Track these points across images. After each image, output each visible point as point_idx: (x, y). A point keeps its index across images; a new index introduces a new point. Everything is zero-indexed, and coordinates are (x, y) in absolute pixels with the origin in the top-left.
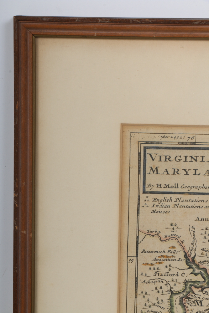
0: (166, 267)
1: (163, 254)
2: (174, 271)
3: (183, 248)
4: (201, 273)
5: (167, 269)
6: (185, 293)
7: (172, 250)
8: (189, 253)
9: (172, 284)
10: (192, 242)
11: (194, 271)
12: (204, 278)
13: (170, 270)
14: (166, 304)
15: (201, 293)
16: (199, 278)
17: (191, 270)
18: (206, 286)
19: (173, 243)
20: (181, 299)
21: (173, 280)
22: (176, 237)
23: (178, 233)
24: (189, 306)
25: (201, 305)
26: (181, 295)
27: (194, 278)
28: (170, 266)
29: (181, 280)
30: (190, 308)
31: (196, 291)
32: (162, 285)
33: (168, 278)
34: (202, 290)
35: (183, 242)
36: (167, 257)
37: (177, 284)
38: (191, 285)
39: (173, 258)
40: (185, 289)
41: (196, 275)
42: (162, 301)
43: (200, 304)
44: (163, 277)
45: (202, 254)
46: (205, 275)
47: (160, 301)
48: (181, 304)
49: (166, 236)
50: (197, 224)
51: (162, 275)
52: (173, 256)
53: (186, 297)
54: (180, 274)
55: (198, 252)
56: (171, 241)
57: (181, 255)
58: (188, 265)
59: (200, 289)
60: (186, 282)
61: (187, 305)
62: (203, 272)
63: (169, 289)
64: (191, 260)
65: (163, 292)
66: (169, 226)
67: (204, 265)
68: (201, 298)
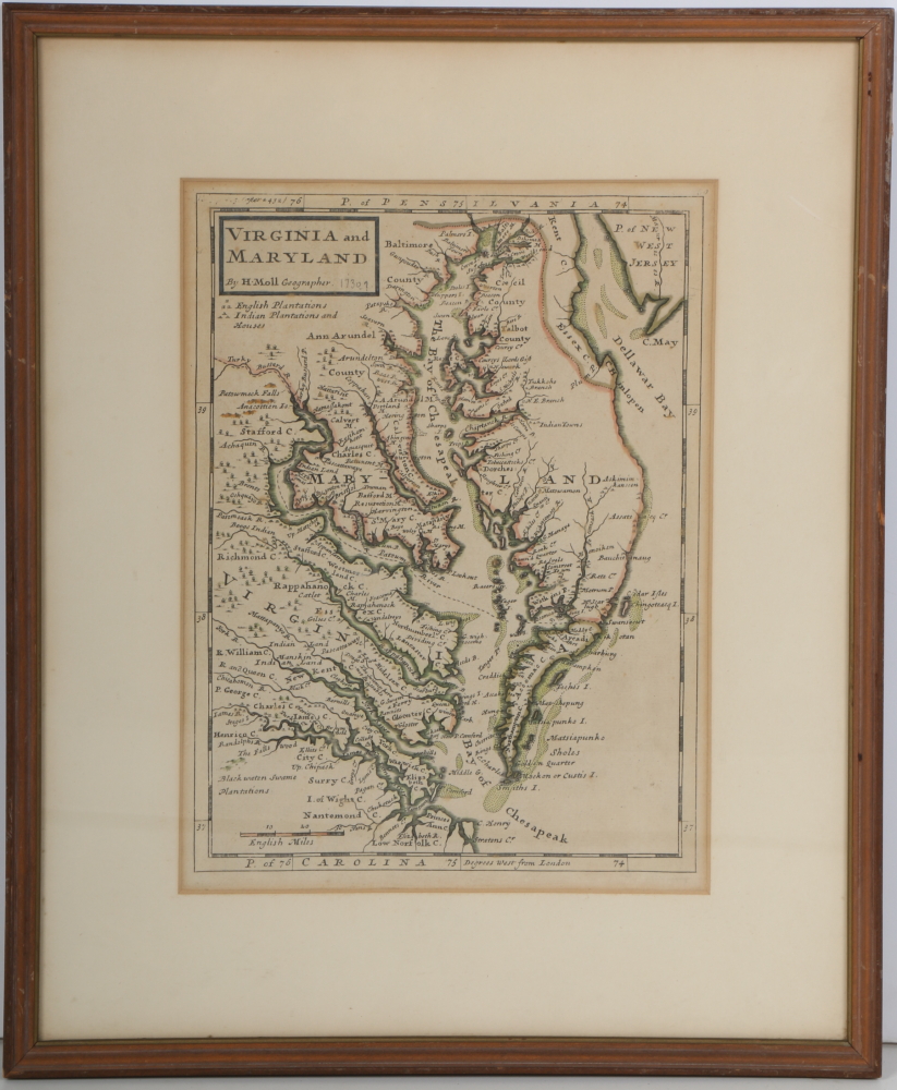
0: (261, 419)
1: (256, 397)
2: (275, 426)
3: (289, 386)
4: (318, 428)
5: (263, 423)
6: (293, 463)
7: (271, 390)
8: (299, 394)
9: (271, 447)
10: (302, 375)
11: (306, 424)
12: (323, 436)
13: (267, 423)
14: (262, 483)
15: (319, 462)
16: (316, 437)
17: (302, 423)
18: (327, 448)
19: (272, 377)
20: (287, 473)
21: (272, 442)
22: (275, 368)
23: (279, 360)
24: (300, 484)
25: (321, 482)
26: (287, 466)
27: (307, 436)
28: (267, 417)
29: (286, 440)
30: (301, 487)
31: (311, 458)
32: (255, 449)
33: (265, 438)
34: (321, 457)
35: (288, 375)
36: (262, 401)
37: (279, 447)
38: (303, 449)
39: (273, 404)
40: (293, 456)
41: (310, 430)
42: (255, 477)
43: (318, 481)
44: (256, 437)
45: (320, 395)
46: (325, 431)
47: (252, 478)
48: (287, 481)
49: (260, 366)
50: (309, 345)
51: (254, 433)
52: (272, 401)
53: (296, 469)
54: (284, 431)
55: (314, 393)
56: (268, 374)
57: (285, 398)
58: (297, 415)
59: (318, 455)
60: (295, 444)
61: (296, 482)
62: (322, 426)
63: (266, 455)
64: (301, 406)
65: (256, 462)
66: (264, 349)
67: (324, 414)
68: (320, 469)
